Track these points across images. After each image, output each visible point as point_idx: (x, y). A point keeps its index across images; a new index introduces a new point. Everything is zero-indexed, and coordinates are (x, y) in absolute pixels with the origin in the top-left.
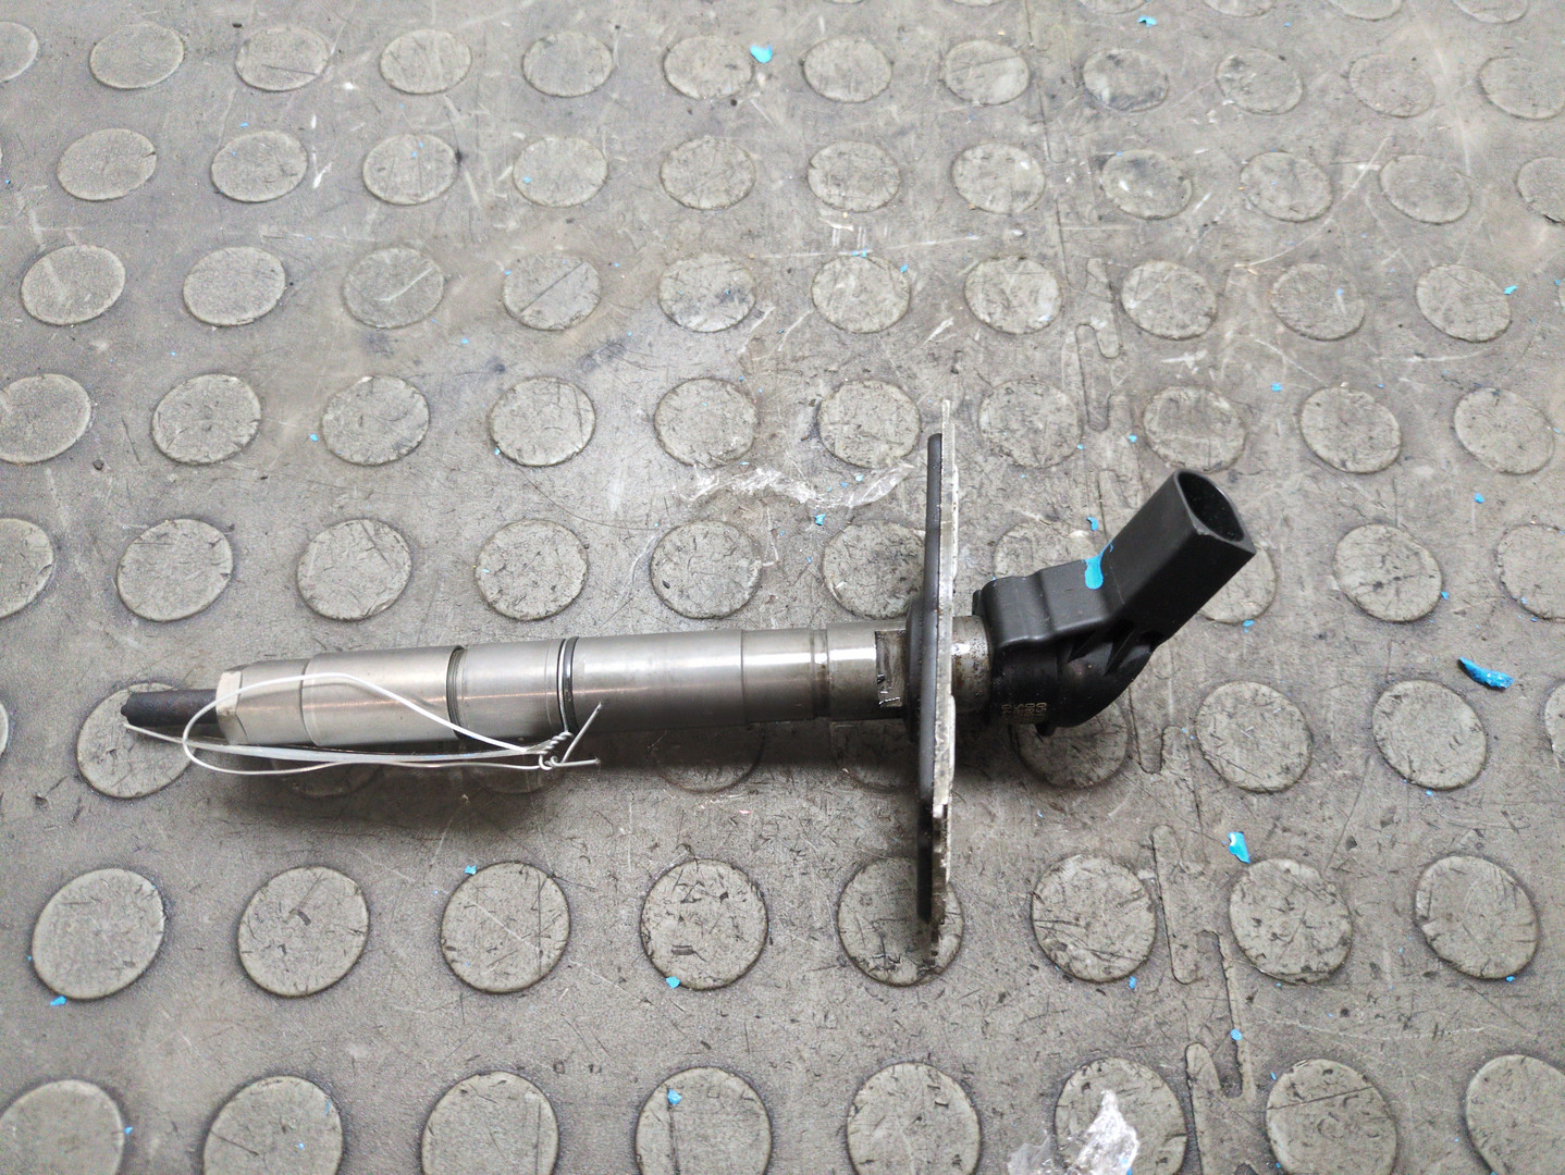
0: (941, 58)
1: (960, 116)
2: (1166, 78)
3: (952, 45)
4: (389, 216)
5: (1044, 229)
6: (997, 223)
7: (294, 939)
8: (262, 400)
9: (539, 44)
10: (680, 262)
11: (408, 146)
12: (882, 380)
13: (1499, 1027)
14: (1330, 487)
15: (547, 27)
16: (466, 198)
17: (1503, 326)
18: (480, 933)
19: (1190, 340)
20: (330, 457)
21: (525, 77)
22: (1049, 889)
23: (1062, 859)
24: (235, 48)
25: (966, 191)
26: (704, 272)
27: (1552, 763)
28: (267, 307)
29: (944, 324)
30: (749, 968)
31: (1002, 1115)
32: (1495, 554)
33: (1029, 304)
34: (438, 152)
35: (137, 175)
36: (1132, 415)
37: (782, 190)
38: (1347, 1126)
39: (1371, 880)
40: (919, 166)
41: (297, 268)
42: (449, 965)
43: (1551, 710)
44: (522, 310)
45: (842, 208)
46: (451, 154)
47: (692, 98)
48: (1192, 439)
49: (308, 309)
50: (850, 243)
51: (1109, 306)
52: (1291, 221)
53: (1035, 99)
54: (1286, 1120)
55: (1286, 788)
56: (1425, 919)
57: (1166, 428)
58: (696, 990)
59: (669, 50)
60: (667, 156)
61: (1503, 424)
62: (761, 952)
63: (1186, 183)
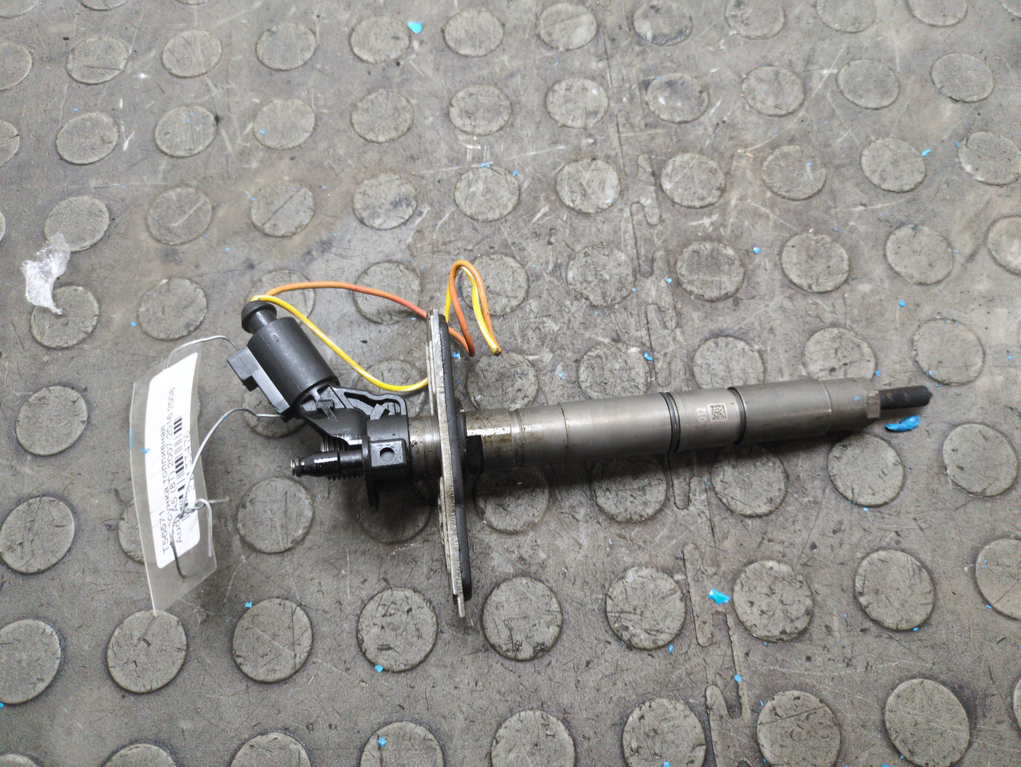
0: (537, 18)
1: (550, 60)
2: (690, 19)
3: (544, 8)
4: (174, 165)
5: (608, 137)
6: (576, 135)
7: (142, 656)
8: (99, 301)
9: (266, 34)
10: (366, 182)
11: (184, 116)
12: (503, 253)
13: (909, 662)
14: (801, 303)
15: (271, 21)
16: (223, 148)
17: (920, 180)
18: (257, 645)
19: (707, 208)
20: (144, 336)
21: (258, 58)
22: (617, 591)
23: (625, 570)
24: (66, 54)
25: (556, 114)
26: (382, 188)
27: (947, 482)
28: (98, 237)
29: (543, 210)
30: (427, 656)
31: (589, 739)
32: (912, 341)
33: (599, 192)
34: (203, 118)
35: (8, 152)
36: (668, 265)
37: (432, 123)
38: (809, 732)
39: (827, 570)
40: (524, 99)
41: (116, 207)
42: (238, 667)
43: (947, 447)
44: (264, 224)
45: (472, 134)
46: (212, 118)
47: (370, 63)
48: (708, 278)
49: (124, 236)
50: (478, 158)
51: (652, 188)
52: (776, 116)
53: (601, 42)
54: (770, 732)
55: (771, 512)
56: (861, 594)
57: (691, 270)
58: (393, 672)
59: (353, 30)
60: (355, 106)
61: (919, 250)
62: (434, 645)
63: (705, 95)
